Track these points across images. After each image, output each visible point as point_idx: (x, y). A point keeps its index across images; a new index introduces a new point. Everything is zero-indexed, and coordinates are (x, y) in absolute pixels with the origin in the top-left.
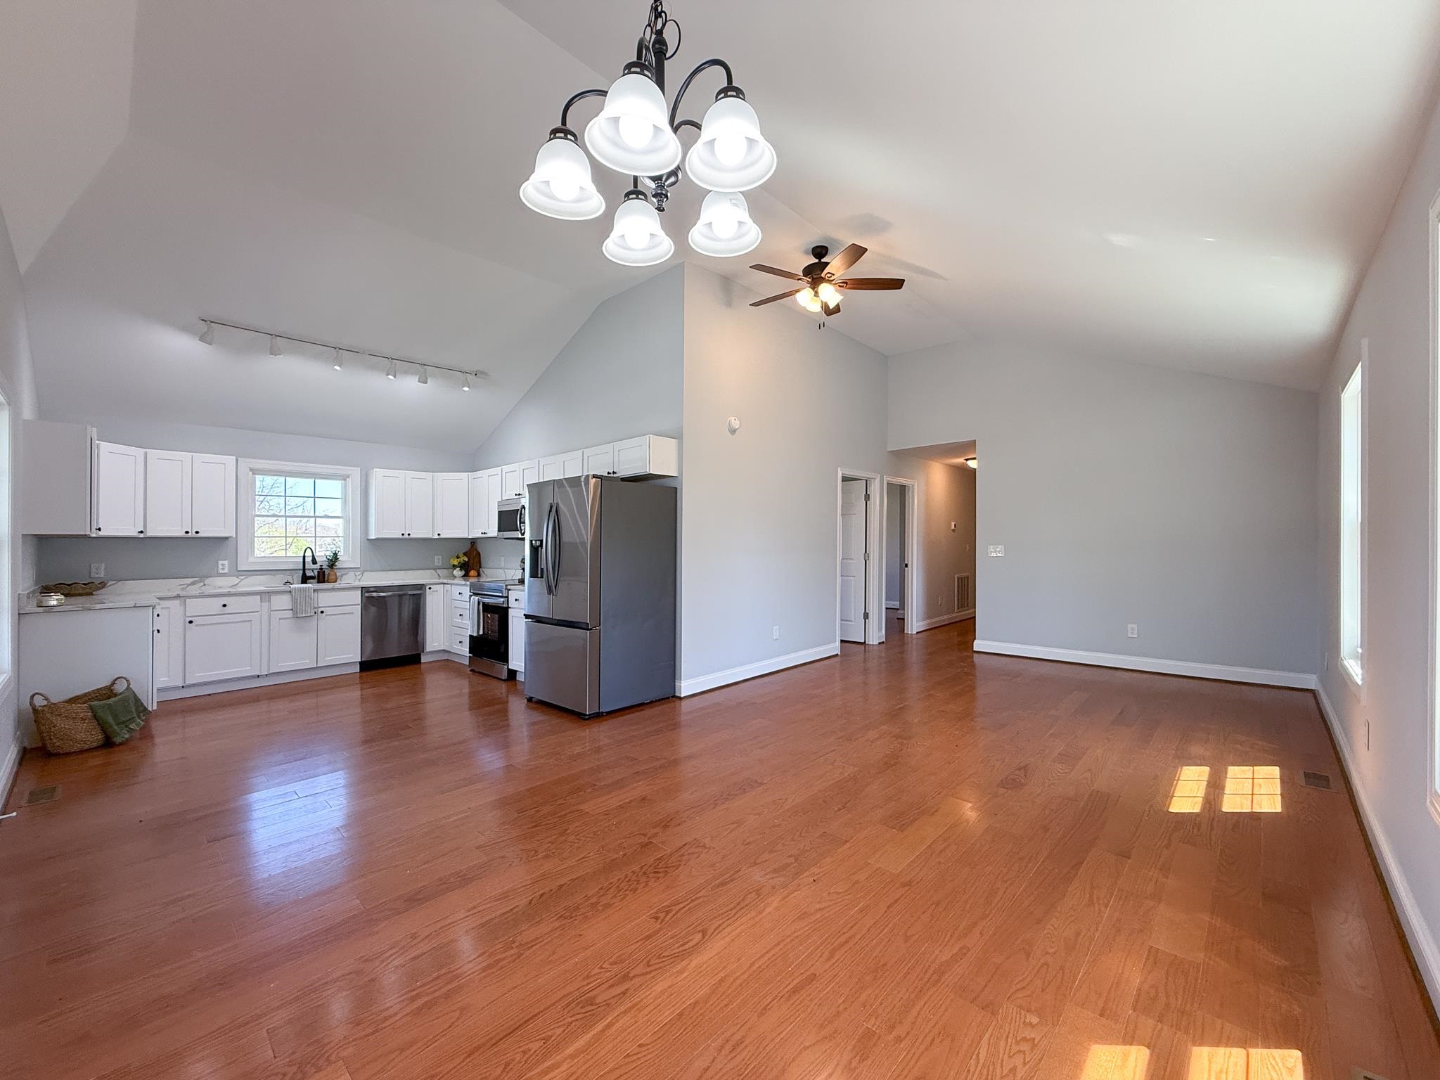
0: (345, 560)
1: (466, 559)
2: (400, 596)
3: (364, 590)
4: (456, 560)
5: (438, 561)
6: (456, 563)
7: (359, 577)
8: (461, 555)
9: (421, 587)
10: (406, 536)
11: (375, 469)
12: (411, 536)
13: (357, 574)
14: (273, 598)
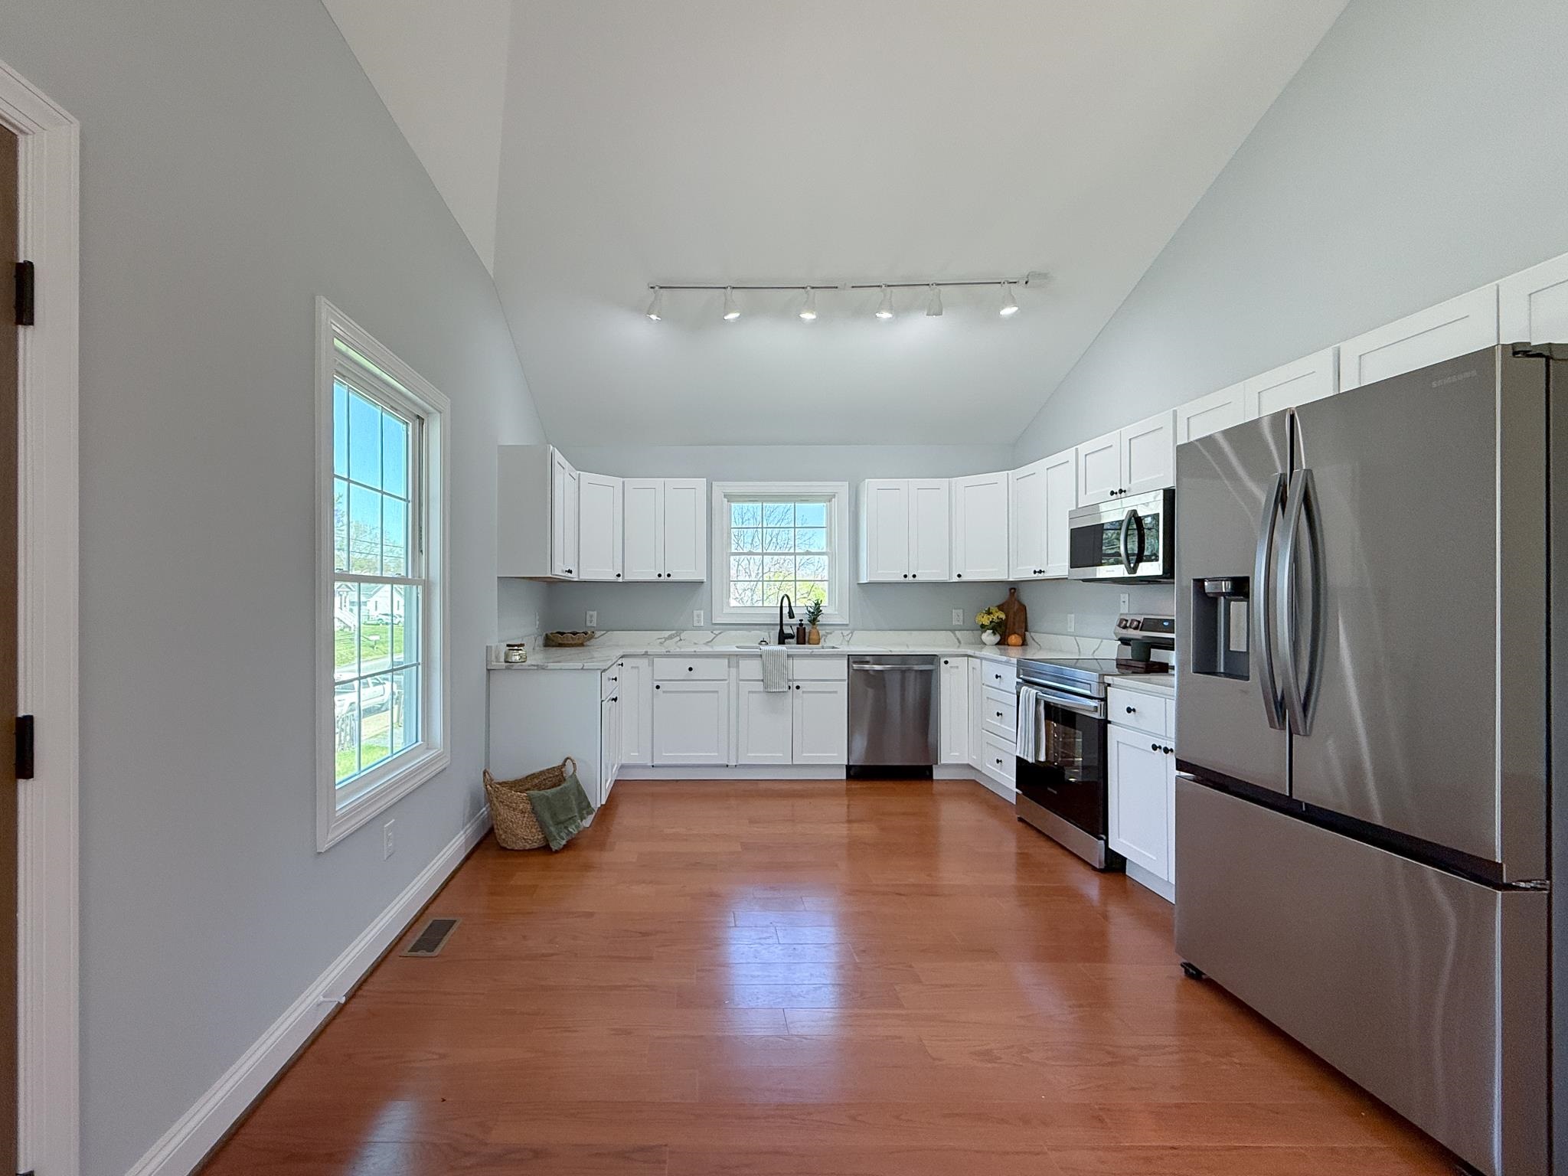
0: (831, 613)
1: (1003, 616)
2: (903, 672)
3: (854, 659)
4: (986, 616)
5: (957, 617)
6: (986, 622)
7: (847, 638)
8: (994, 609)
9: (932, 659)
10: (910, 578)
11: (867, 480)
12: (916, 578)
13: (846, 633)
14: (743, 663)
